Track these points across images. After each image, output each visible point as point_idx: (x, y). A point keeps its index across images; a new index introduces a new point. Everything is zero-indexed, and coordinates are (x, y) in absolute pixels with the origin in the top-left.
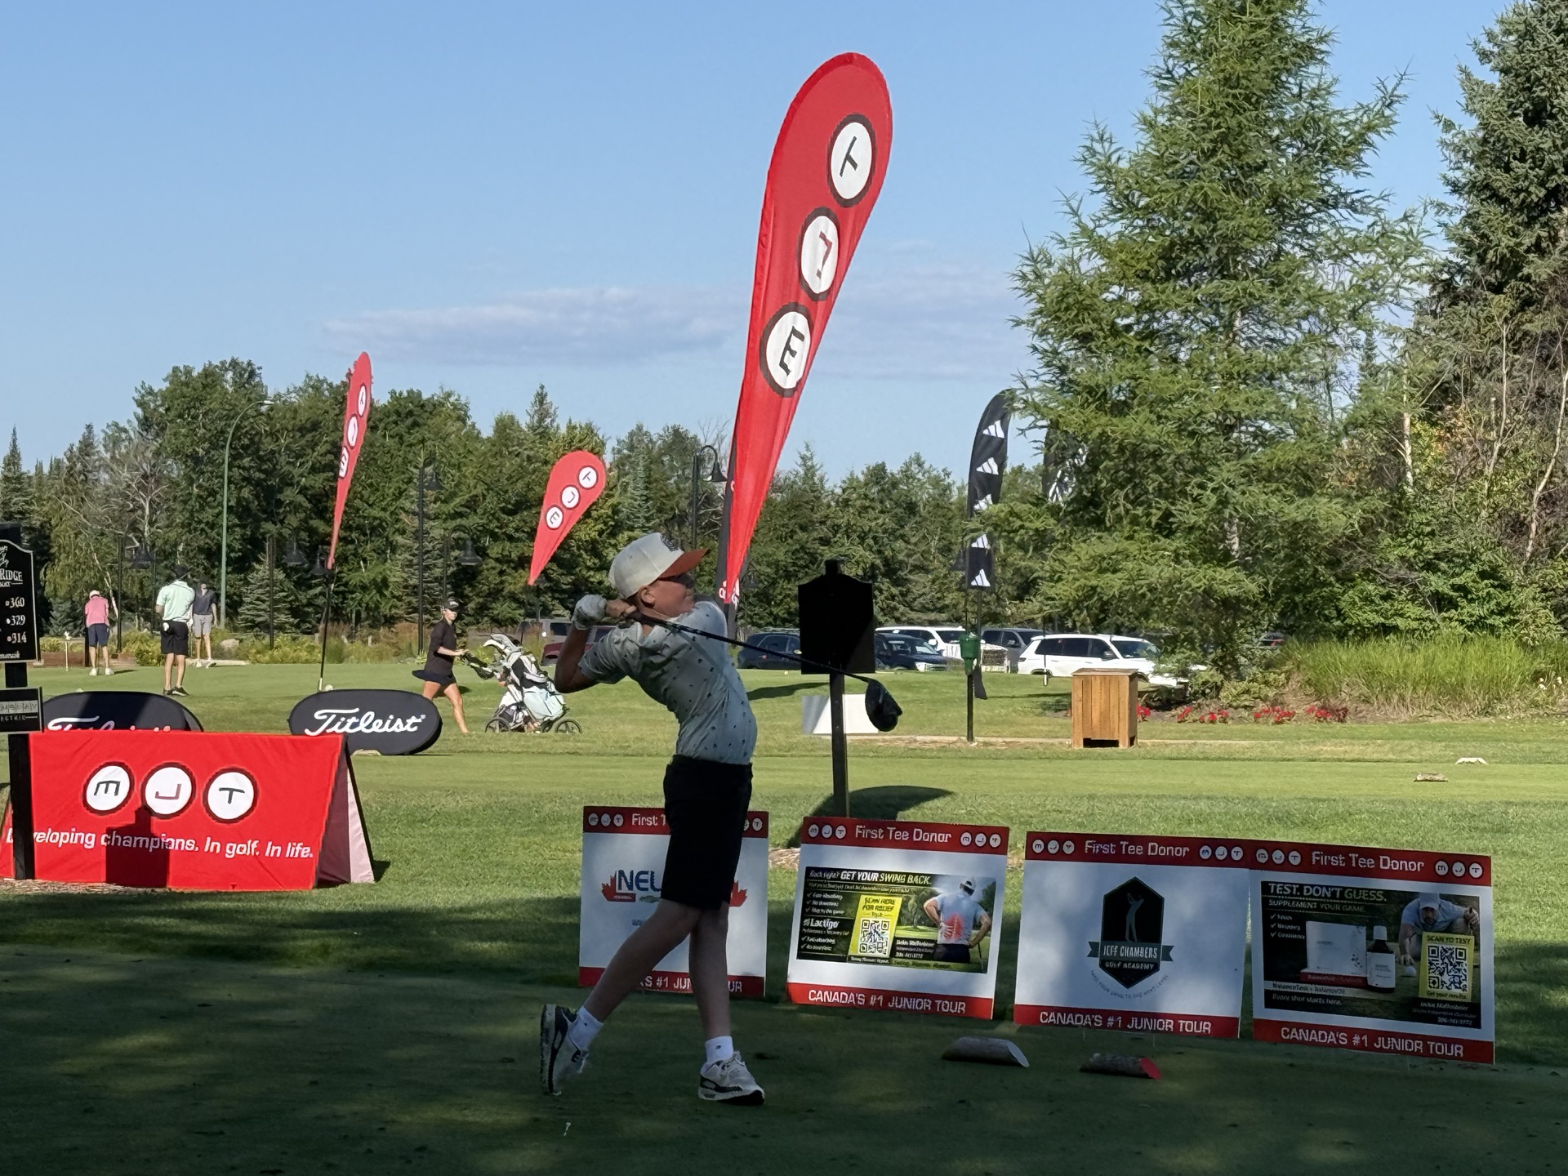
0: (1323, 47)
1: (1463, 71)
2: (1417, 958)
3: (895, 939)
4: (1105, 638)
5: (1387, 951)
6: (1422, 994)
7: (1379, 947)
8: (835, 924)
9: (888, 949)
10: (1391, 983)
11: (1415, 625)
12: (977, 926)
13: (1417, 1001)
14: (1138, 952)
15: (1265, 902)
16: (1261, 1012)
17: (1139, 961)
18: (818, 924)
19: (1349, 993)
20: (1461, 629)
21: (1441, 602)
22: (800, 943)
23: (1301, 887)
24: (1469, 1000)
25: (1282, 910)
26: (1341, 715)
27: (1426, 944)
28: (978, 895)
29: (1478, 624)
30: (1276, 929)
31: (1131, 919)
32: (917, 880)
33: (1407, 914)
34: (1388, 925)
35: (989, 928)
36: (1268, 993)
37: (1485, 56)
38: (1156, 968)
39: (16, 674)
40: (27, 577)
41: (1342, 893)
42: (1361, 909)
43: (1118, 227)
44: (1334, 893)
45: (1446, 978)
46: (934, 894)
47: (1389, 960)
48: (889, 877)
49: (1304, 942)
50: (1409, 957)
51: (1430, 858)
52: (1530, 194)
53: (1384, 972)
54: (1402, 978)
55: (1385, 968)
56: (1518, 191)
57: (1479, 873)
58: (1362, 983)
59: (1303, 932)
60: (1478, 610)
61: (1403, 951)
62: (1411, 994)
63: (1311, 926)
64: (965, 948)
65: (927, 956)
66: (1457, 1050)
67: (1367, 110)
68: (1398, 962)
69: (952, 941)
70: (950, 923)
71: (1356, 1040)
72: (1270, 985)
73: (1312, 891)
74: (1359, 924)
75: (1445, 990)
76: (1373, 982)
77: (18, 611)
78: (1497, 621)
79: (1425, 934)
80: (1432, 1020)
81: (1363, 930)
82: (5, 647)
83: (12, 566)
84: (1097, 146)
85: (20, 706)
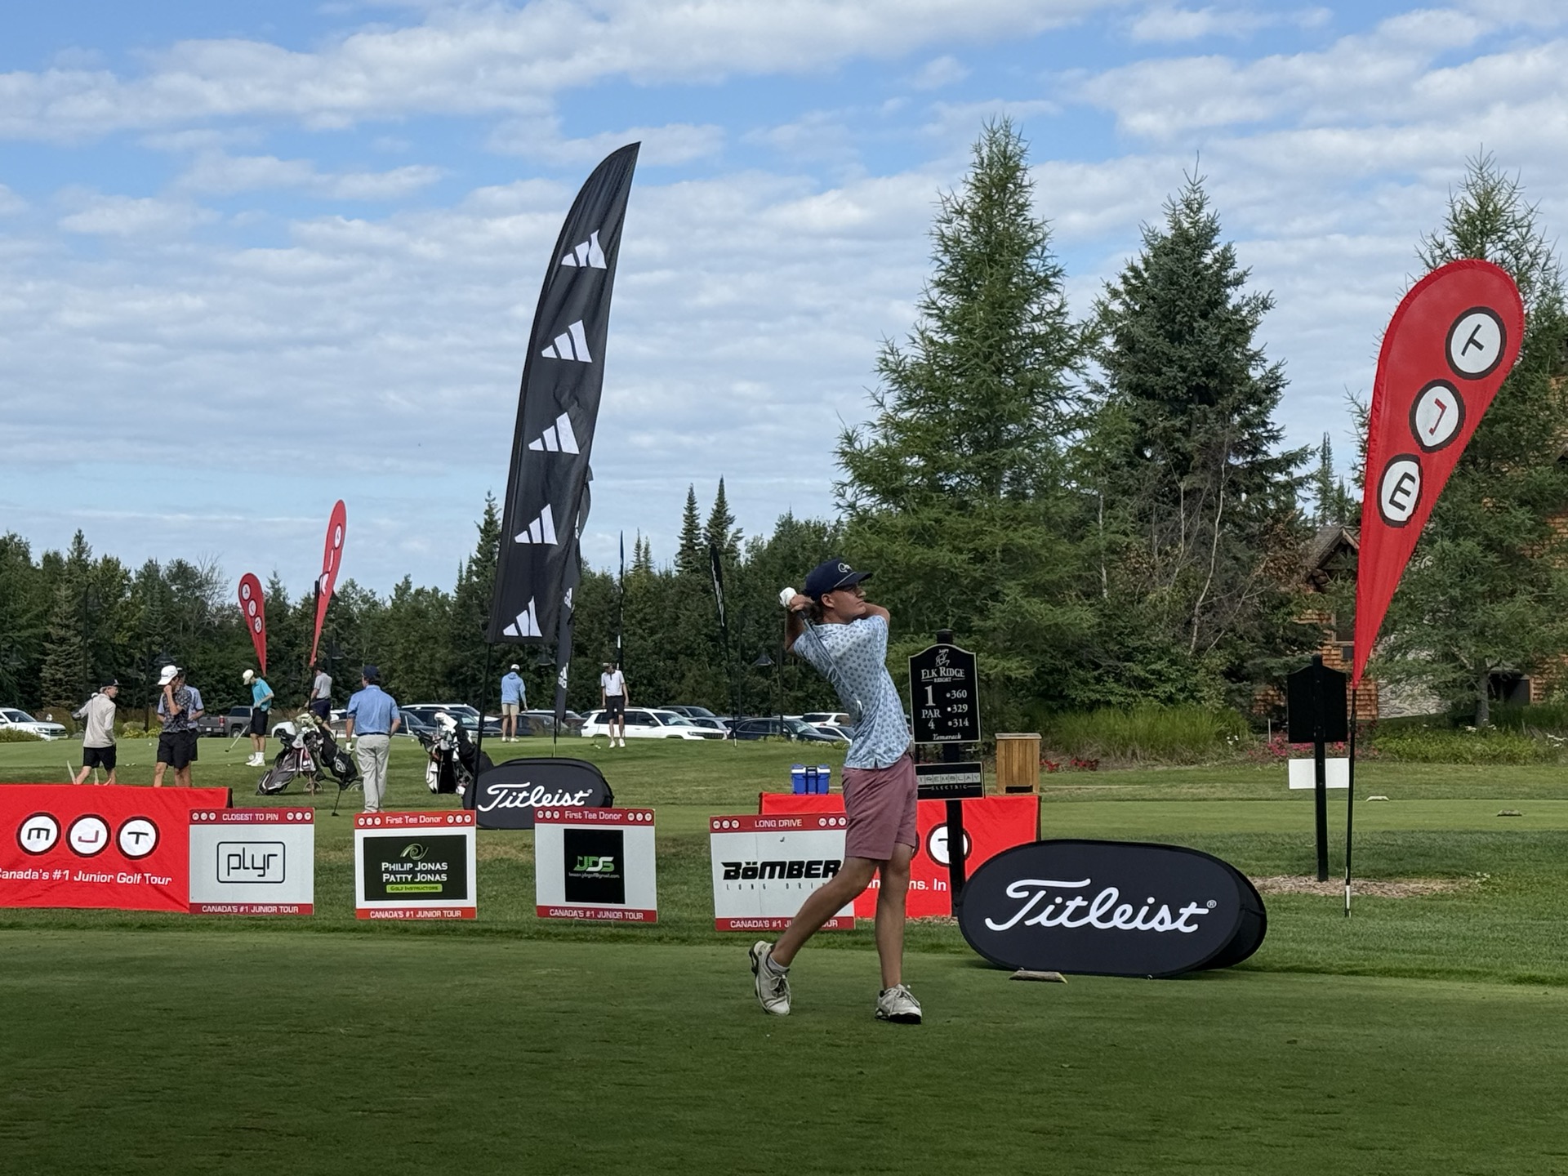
0: (1059, 281)
11: (1122, 699)
20: (1155, 703)
21: (1142, 684)
26: (1093, 765)
29: (1170, 699)
40: (969, 673)
52: (1176, 390)
56: (1167, 388)
60: (1169, 688)
77: (960, 701)
78: (1181, 697)
82: (942, 728)
83: (952, 666)
84: (890, 358)
85: (961, 778)
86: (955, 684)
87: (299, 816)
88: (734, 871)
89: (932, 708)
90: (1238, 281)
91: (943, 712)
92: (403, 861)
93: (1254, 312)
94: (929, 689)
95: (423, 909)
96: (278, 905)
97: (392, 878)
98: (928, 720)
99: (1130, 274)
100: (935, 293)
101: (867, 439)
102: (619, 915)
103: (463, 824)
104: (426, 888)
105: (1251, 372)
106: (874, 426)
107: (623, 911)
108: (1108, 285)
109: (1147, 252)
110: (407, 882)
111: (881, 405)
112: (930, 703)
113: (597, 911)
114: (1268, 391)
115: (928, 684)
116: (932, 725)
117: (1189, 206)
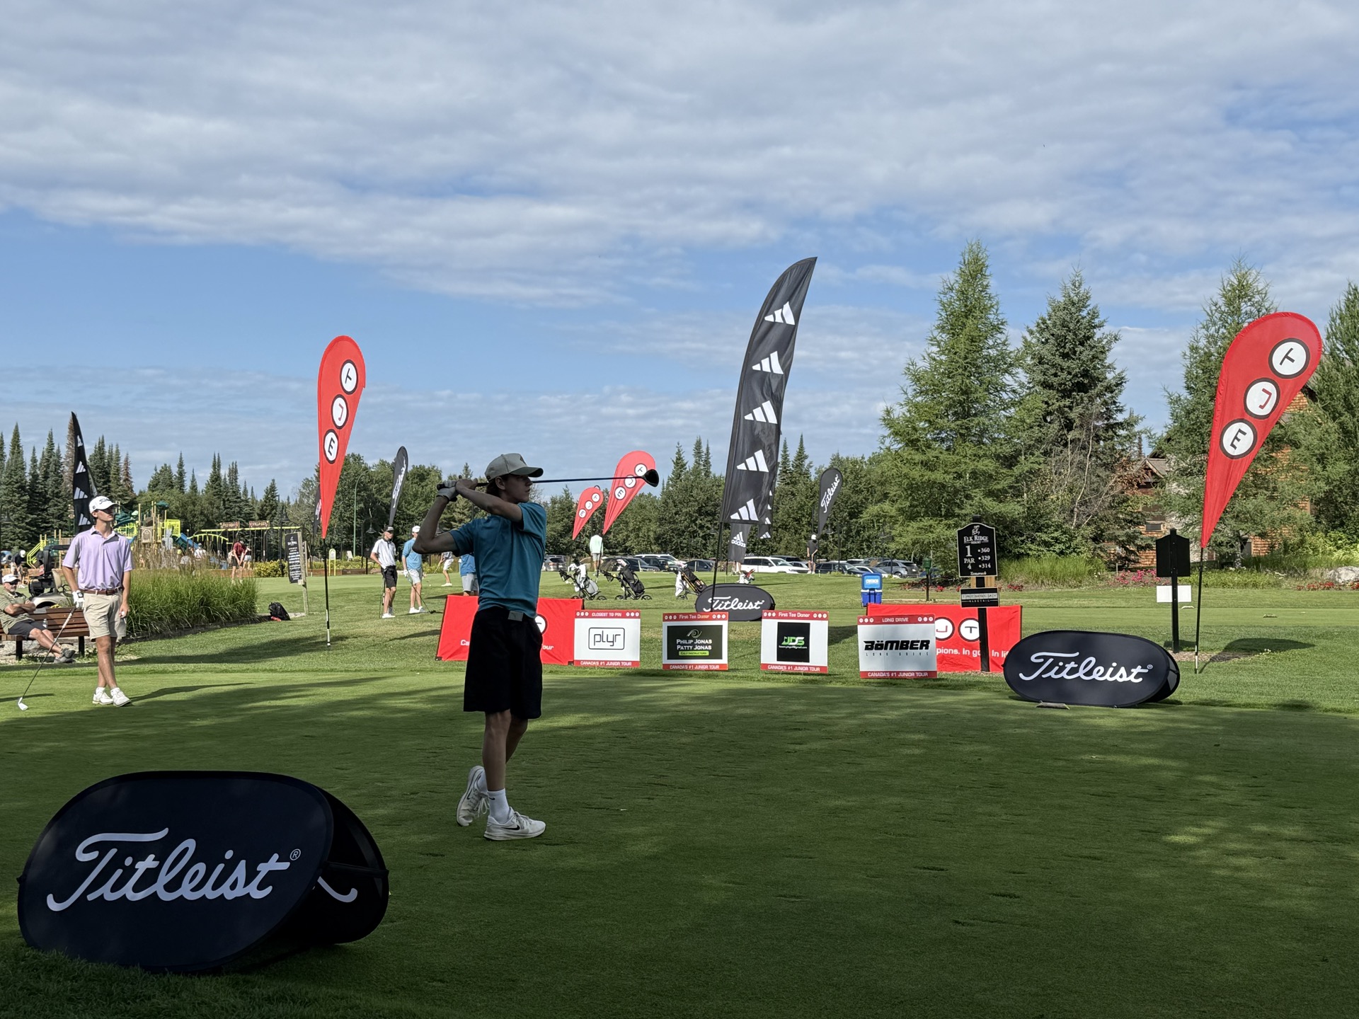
0: (1003, 326)
1: (1024, 338)
4: (769, 559)
11: (1036, 553)
20: (1054, 554)
21: (1047, 544)
29: (1062, 553)
37: (1031, 333)
39: (980, 581)
40: (991, 539)
52: (1066, 385)
56: (1061, 384)
78: (1068, 551)
82: (976, 568)
83: (982, 534)
84: (911, 367)
85: (986, 596)
86: (983, 545)
87: (632, 614)
88: (870, 646)
89: (970, 558)
90: (1100, 326)
91: (976, 560)
92: (688, 639)
93: (1109, 342)
94: (968, 547)
95: (698, 665)
96: (620, 661)
97: (682, 648)
98: (968, 564)
99: (1040, 321)
100: (936, 333)
101: (899, 412)
102: (806, 669)
103: (721, 619)
104: (700, 653)
105: (1108, 375)
106: (901, 405)
107: (809, 666)
108: (1029, 328)
109: (1050, 310)
110: (690, 650)
111: (906, 393)
112: (969, 555)
113: (794, 666)
114: (1117, 385)
115: (967, 545)
116: (970, 567)
117: (1074, 284)
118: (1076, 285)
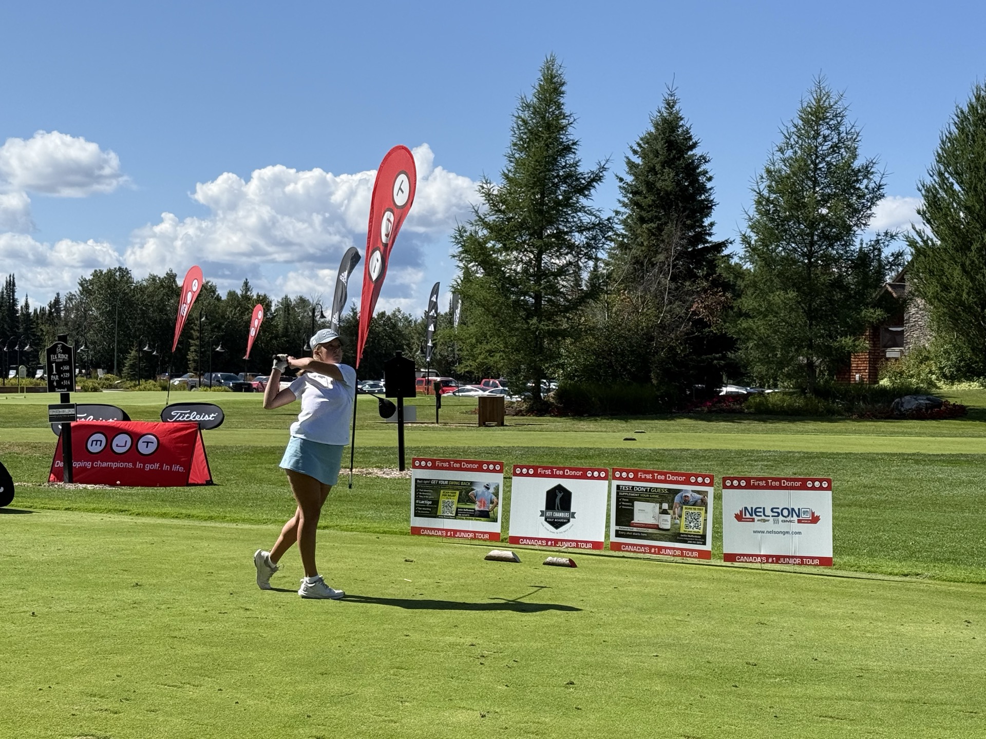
1: (627, 158)
2: (680, 516)
3: (457, 508)
5: (668, 513)
6: (682, 531)
7: (664, 512)
8: (430, 503)
9: (454, 512)
10: (668, 527)
12: (492, 502)
13: (680, 534)
14: (561, 515)
15: (618, 493)
16: (613, 539)
17: (560, 518)
18: (423, 502)
19: (650, 531)
22: (415, 510)
23: (633, 487)
24: (701, 533)
25: (625, 497)
27: (684, 510)
28: (492, 490)
30: (622, 505)
31: (558, 501)
32: (465, 484)
33: (677, 499)
34: (668, 502)
35: (497, 504)
36: (617, 531)
37: (635, 152)
38: (569, 521)
39: (65, 398)
40: (70, 357)
41: (650, 491)
42: (657, 496)
43: (494, 217)
44: (646, 490)
45: (692, 524)
46: (473, 490)
47: (668, 517)
48: (452, 483)
49: (633, 510)
50: (677, 516)
51: (688, 476)
53: (666, 522)
54: (672, 525)
55: (666, 520)
57: (709, 481)
58: (656, 527)
59: (633, 506)
61: (674, 513)
62: (677, 531)
63: (636, 503)
64: (488, 512)
65: (472, 515)
66: (695, 554)
67: (593, 173)
68: (672, 518)
69: (482, 509)
70: (480, 502)
71: (653, 550)
72: (618, 528)
73: (638, 489)
74: (657, 502)
75: (691, 530)
76: (660, 527)
77: (66, 371)
79: (684, 507)
80: (685, 542)
81: (658, 505)
82: (60, 386)
83: (64, 353)
84: (485, 186)
85: (67, 411)
86: (64, 363)
89: (55, 375)
90: (694, 147)
91: (60, 377)
94: (54, 365)
98: (53, 381)
100: (514, 150)
101: (471, 230)
108: (631, 147)
111: (478, 212)
112: (54, 372)
114: (707, 208)
115: (53, 362)
116: (55, 384)
117: (668, 104)
118: (670, 105)
